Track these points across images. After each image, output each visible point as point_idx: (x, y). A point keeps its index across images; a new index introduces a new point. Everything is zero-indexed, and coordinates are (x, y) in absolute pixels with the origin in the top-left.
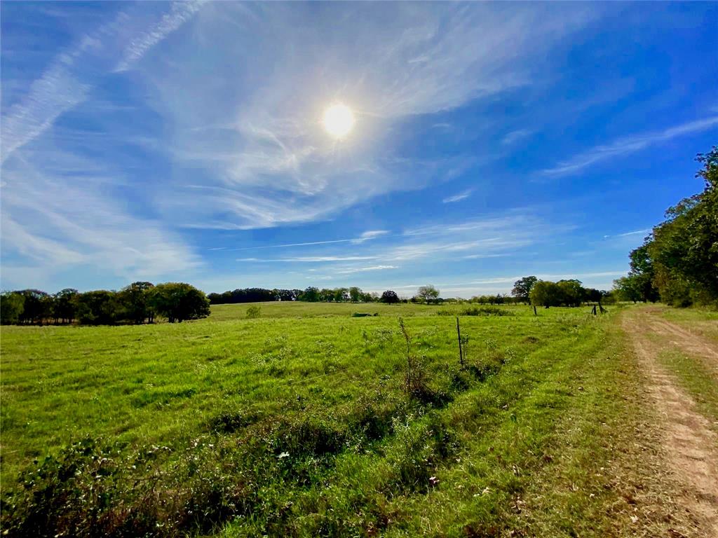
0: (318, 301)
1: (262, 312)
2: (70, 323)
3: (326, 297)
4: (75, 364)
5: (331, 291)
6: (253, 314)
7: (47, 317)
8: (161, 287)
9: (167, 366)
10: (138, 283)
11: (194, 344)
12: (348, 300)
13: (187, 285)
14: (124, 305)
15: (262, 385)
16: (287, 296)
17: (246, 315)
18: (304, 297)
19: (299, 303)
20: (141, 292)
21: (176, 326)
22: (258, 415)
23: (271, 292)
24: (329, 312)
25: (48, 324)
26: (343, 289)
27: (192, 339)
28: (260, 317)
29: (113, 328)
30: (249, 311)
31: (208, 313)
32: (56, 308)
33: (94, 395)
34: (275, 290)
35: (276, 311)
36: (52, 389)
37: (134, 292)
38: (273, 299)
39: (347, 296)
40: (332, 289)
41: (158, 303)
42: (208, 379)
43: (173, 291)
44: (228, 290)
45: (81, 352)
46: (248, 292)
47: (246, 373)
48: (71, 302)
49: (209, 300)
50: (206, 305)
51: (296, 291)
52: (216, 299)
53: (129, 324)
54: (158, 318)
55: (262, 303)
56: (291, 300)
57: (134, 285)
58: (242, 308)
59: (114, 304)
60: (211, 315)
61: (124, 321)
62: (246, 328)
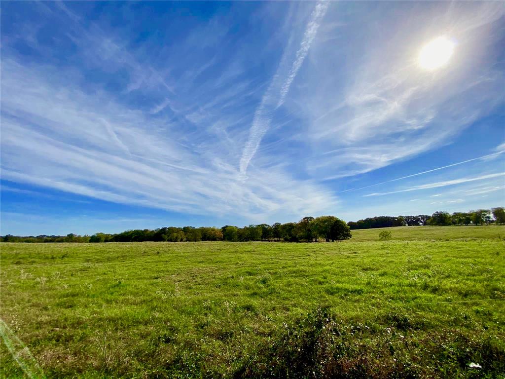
0: (450, 224)
1: (393, 235)
2: (280, 240)
3: (460, 221)
4: (290, 263)
5: (464, 215)
6: (385, 237)
7: (271, 237)
8: (318, 219)
9: (338, 270)
10: (306, 218)
11: (348, 257)
12: (493, 221)
13: (333, 217)
14: (302, 231)
15: (421, 298)
16: (413, 221)
17: (379, 238)
18: (431, 222)
19: (427, 227)
20: (308, 223)
21: (331, 244)
22: (424, 322)
23: (397, 218)
24: (470, 235)
25: (272, 241)
26: (482, 211)
27: (346, 254)
28: (391, 239)
29: (299, 244)
30: (381, 234)
31: (350, 236)
32: (274, 233)
33: (304, 281)
34: (400, 216)
35: (406, 234)
36: (285, 275)
37: (304, 223)
38: (400, 225)
39: (489, 217)
40: (467, 212)
41: (318, 230)
42: (369, 283)
43: (325, 221)
44: (361, 219)
45: (290, 257)
46: (376, 219)
47: (400, 285)
48: (279, 229)
49: (349, 227)
50: (347, 231)
51: (423, 217)
52: (354, 226)
53: (306, 242)
54: (320, 239)
55: (390, 228)
56: (418, 225)
57: (304, 219)
58: (375, 232)
59: (297, 230)
60: (352, 237)
61: (302, 240)
62: (383, 248)
